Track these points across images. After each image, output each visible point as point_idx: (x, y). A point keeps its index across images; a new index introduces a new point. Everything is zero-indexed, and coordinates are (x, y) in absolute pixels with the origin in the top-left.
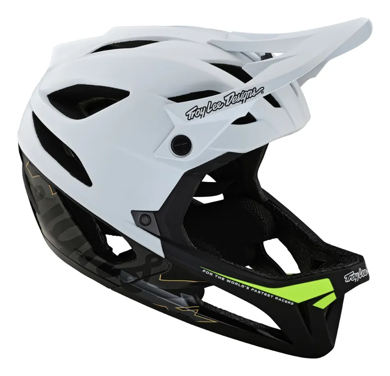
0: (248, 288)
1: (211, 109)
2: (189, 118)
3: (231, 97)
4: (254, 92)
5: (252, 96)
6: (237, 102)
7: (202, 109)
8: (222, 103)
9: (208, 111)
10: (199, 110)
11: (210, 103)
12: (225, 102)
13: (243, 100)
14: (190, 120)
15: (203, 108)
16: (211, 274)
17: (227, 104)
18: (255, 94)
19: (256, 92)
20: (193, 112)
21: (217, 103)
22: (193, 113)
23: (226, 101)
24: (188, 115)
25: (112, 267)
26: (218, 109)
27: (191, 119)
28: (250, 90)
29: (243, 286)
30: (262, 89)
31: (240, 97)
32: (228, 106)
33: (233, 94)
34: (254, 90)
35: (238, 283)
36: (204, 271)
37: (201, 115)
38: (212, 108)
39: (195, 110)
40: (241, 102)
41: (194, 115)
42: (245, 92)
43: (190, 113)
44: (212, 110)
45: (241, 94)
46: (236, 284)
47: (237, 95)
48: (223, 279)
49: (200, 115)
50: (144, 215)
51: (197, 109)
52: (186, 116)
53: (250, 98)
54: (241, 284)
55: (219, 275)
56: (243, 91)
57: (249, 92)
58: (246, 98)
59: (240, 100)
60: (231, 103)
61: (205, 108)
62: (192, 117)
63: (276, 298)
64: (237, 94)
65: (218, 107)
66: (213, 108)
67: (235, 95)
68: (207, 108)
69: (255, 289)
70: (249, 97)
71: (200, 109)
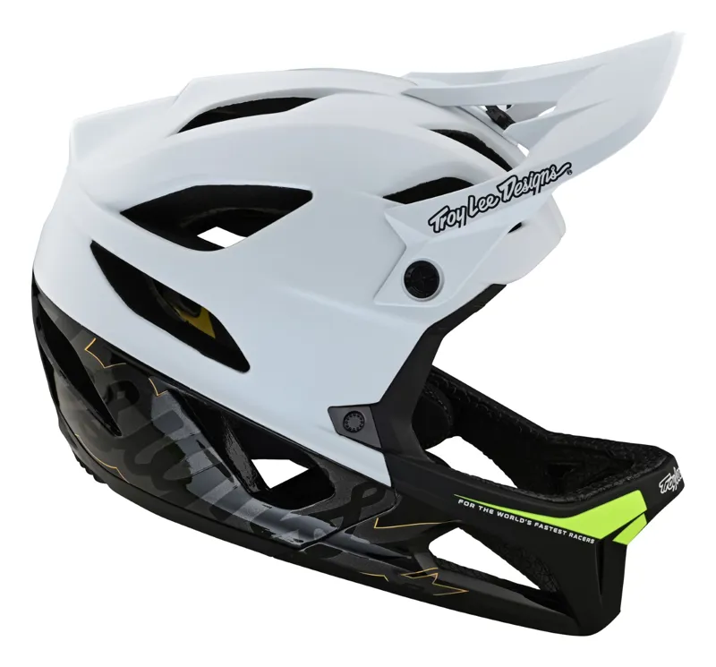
0: (529, 523)
1: (477, 210)
2: (437, 229)
3: (510, 185)
4: (553, 172)
5: (551, 180)
6: (523, 193)
7: (458, 211)
8: (495, 198)
9: (472, 213)
10: (453, 213)
11: (472, 199)
12: (500, 195)
13: (534, 189)
14: (438, 232)
15: (460, 209)
16: (473, 506)
17: (506, 198)
18: (556, 176)
19: (557, 173)
20: (443, 217)
21: (486, 198)
22: (443, 220)
23: (503, 192)
24: (434, 224)
25: (283, 516)
26: (489, 207)
27: (440, 230)
28: (545, 170)
29: (522, 521)
30: (568, 166)
31: (528, 183)
32: (507, 201)
33: (514, 180)
34: (553, 169)
35: (515, 515)
36: (461, 501)
37: (460, 222)
38: (478, 206)
39: (446, 214)
40: (531, 193)
41: (446, 223)
42: (535, 173)
43: (436, 219)
44: (479, 211)
45: (528, 179)
46: (512, 518)
47: (522, 181)
48: (491, 512)
49: (456, 221)
50: (352, 412)
51: (449, 211)
52: (430, 225)
53: (548, 183)
54: (519, 517)
55: (484, 506)
56: (531, 172)
57: (543, 173)
58: (541, 185)
59: (530, 190)
60: (513, 194)
61: (463, 209)
62: (442, 227)
63: (571, 535)
64: (520, 179)
65: (489, 204)
66: (480, 207)
67: (517, 181)
68: (467, 209)
69: (540, 523)
70: (545, 183)
71: (455, 211)
